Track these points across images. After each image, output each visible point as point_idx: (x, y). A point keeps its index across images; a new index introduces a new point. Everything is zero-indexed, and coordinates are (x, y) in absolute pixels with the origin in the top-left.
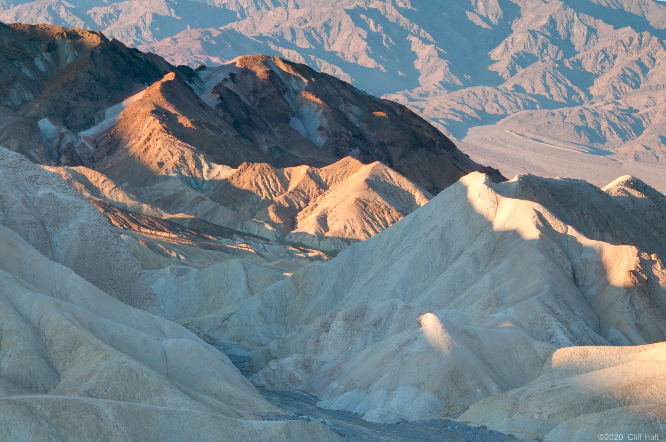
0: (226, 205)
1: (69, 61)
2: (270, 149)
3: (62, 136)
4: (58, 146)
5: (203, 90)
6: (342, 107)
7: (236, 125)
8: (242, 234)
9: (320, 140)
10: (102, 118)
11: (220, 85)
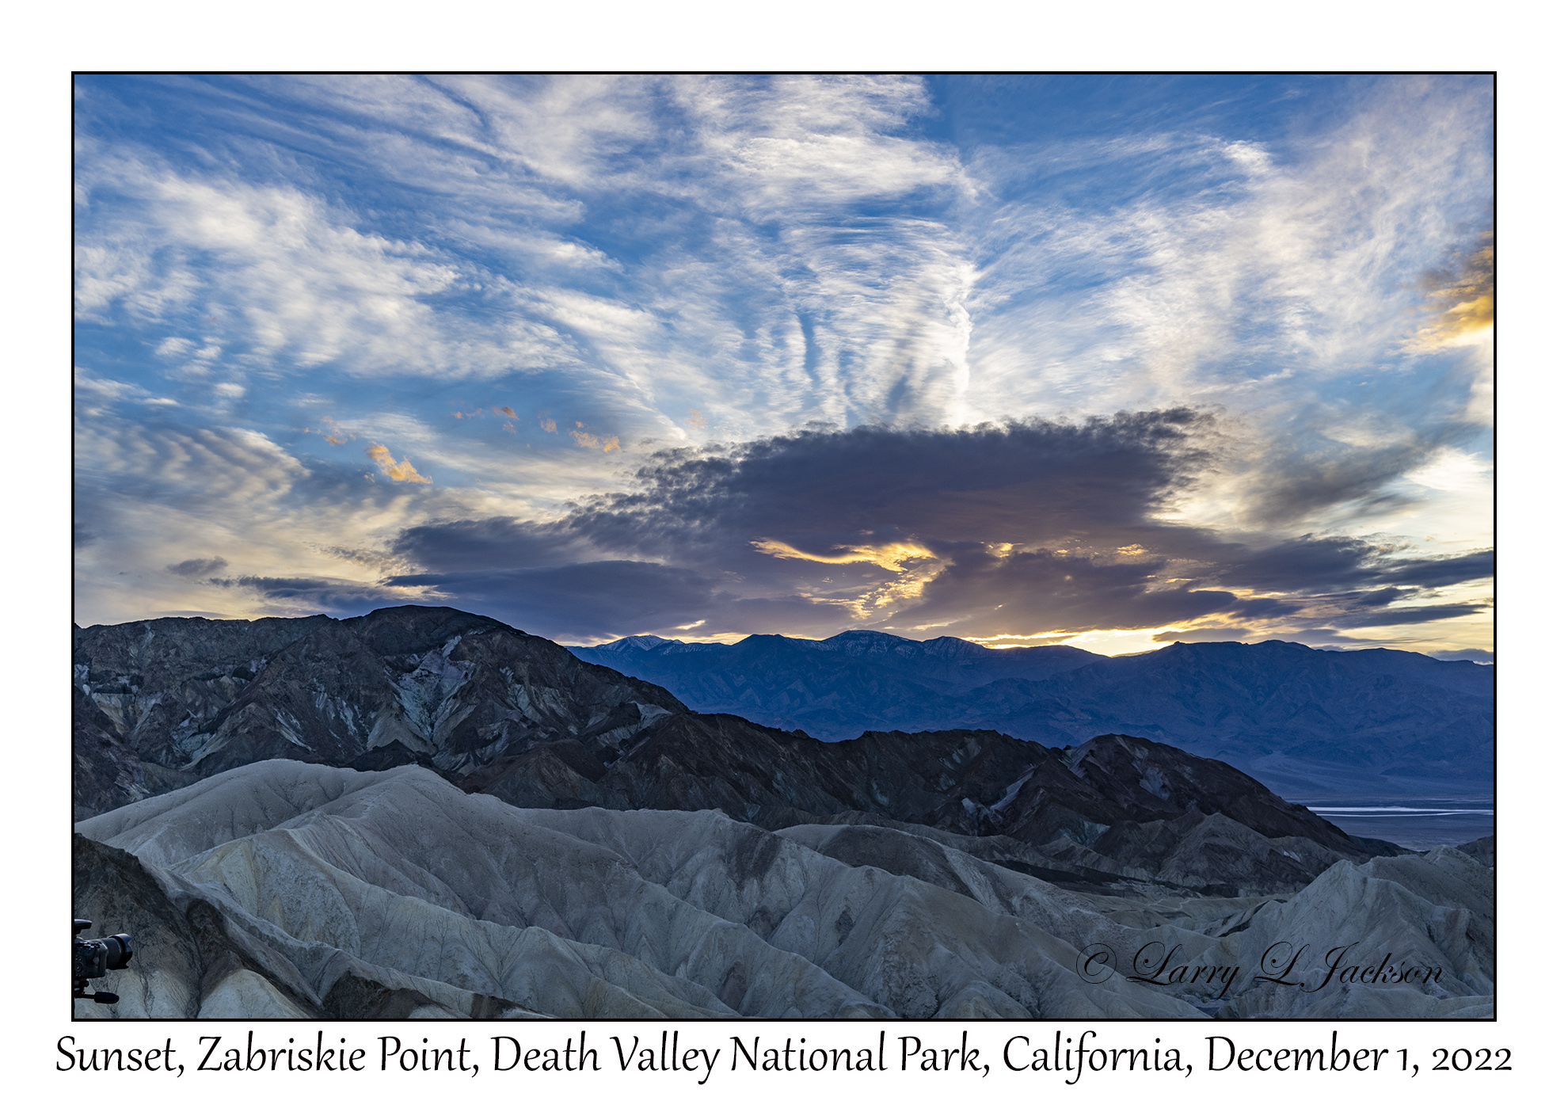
0: (1106, 855)
1: (976, 754)
2: (1129, 806)
3: (979, 810)
4: (978, 818)
5: (1072, 765)
6: (1177, 768)
7: (1101, 789)
8: (1125, 879)
9: (1165, 796)
10: (1005, 794)
11: (1084, 760)
